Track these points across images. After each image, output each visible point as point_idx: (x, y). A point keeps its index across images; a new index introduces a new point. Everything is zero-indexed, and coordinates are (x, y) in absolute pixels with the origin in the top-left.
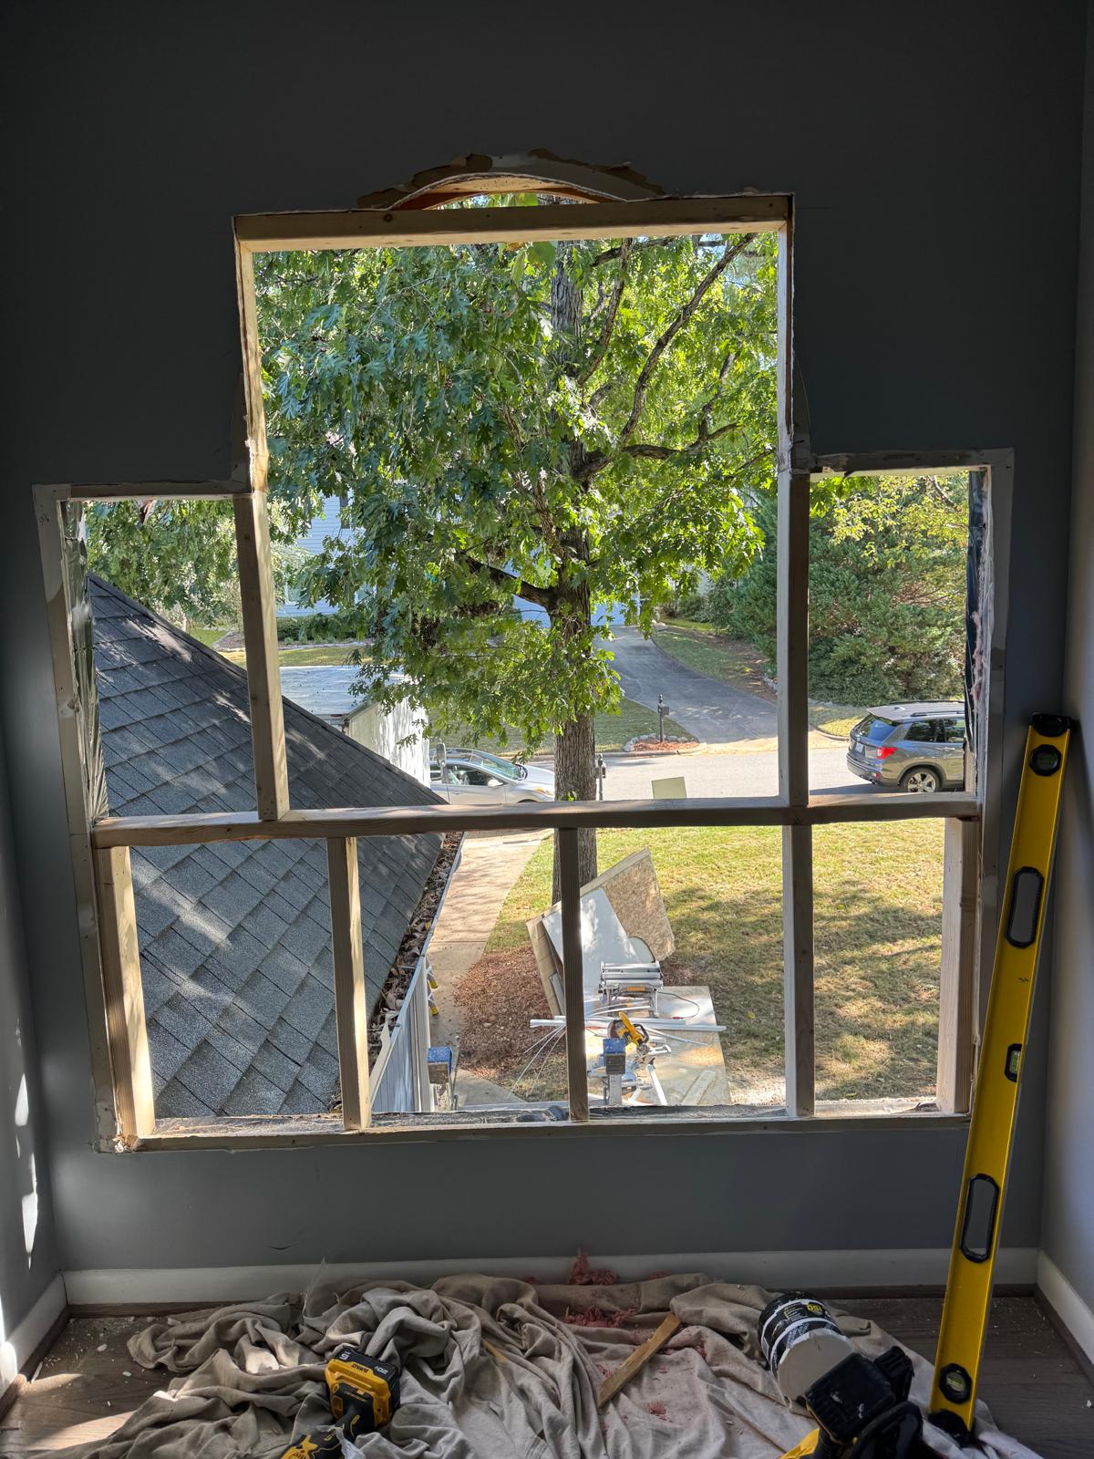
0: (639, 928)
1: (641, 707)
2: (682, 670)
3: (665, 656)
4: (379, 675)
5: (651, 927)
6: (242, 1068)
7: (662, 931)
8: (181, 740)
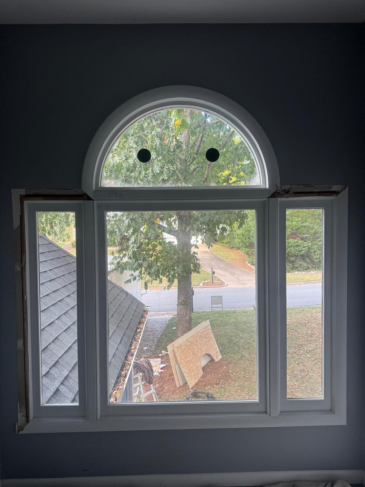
0: (208, 350)
1: (205, 271)
2: (219, 259)
3: (213, 254)
4: (119, 259)
5: (212, 350)
6: (70, 399)
7: (216, 351)
8: (52, 280)
